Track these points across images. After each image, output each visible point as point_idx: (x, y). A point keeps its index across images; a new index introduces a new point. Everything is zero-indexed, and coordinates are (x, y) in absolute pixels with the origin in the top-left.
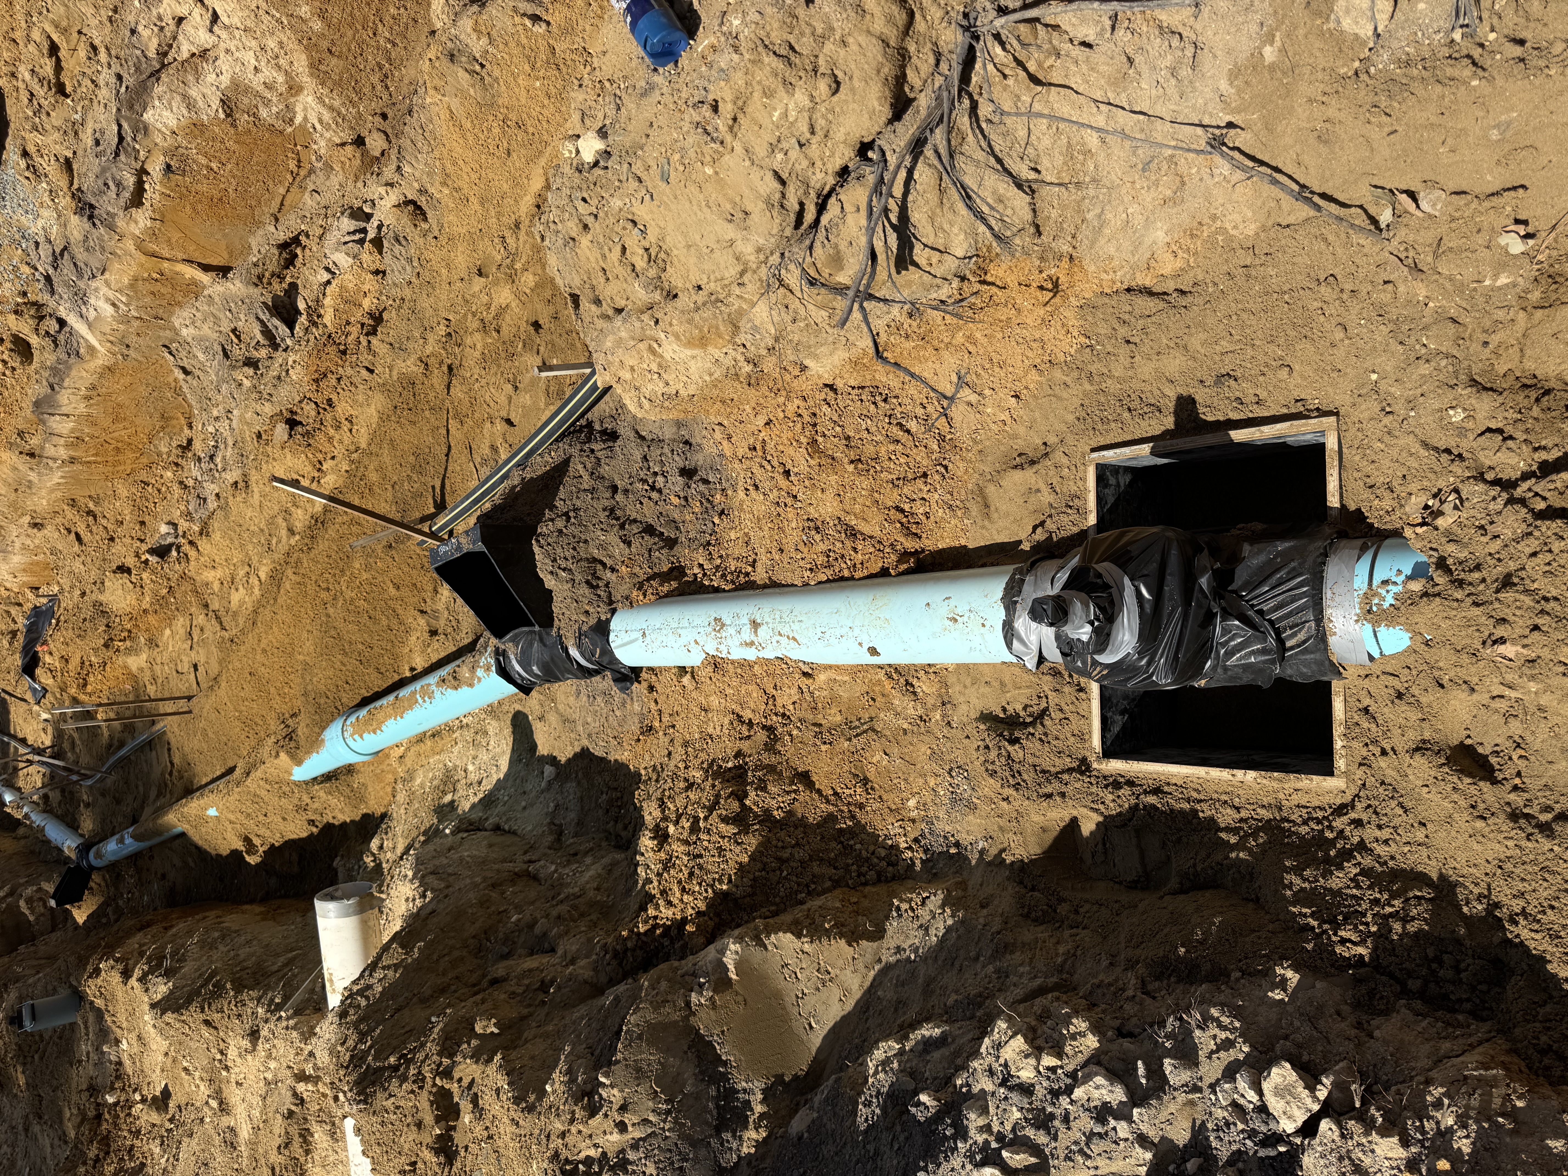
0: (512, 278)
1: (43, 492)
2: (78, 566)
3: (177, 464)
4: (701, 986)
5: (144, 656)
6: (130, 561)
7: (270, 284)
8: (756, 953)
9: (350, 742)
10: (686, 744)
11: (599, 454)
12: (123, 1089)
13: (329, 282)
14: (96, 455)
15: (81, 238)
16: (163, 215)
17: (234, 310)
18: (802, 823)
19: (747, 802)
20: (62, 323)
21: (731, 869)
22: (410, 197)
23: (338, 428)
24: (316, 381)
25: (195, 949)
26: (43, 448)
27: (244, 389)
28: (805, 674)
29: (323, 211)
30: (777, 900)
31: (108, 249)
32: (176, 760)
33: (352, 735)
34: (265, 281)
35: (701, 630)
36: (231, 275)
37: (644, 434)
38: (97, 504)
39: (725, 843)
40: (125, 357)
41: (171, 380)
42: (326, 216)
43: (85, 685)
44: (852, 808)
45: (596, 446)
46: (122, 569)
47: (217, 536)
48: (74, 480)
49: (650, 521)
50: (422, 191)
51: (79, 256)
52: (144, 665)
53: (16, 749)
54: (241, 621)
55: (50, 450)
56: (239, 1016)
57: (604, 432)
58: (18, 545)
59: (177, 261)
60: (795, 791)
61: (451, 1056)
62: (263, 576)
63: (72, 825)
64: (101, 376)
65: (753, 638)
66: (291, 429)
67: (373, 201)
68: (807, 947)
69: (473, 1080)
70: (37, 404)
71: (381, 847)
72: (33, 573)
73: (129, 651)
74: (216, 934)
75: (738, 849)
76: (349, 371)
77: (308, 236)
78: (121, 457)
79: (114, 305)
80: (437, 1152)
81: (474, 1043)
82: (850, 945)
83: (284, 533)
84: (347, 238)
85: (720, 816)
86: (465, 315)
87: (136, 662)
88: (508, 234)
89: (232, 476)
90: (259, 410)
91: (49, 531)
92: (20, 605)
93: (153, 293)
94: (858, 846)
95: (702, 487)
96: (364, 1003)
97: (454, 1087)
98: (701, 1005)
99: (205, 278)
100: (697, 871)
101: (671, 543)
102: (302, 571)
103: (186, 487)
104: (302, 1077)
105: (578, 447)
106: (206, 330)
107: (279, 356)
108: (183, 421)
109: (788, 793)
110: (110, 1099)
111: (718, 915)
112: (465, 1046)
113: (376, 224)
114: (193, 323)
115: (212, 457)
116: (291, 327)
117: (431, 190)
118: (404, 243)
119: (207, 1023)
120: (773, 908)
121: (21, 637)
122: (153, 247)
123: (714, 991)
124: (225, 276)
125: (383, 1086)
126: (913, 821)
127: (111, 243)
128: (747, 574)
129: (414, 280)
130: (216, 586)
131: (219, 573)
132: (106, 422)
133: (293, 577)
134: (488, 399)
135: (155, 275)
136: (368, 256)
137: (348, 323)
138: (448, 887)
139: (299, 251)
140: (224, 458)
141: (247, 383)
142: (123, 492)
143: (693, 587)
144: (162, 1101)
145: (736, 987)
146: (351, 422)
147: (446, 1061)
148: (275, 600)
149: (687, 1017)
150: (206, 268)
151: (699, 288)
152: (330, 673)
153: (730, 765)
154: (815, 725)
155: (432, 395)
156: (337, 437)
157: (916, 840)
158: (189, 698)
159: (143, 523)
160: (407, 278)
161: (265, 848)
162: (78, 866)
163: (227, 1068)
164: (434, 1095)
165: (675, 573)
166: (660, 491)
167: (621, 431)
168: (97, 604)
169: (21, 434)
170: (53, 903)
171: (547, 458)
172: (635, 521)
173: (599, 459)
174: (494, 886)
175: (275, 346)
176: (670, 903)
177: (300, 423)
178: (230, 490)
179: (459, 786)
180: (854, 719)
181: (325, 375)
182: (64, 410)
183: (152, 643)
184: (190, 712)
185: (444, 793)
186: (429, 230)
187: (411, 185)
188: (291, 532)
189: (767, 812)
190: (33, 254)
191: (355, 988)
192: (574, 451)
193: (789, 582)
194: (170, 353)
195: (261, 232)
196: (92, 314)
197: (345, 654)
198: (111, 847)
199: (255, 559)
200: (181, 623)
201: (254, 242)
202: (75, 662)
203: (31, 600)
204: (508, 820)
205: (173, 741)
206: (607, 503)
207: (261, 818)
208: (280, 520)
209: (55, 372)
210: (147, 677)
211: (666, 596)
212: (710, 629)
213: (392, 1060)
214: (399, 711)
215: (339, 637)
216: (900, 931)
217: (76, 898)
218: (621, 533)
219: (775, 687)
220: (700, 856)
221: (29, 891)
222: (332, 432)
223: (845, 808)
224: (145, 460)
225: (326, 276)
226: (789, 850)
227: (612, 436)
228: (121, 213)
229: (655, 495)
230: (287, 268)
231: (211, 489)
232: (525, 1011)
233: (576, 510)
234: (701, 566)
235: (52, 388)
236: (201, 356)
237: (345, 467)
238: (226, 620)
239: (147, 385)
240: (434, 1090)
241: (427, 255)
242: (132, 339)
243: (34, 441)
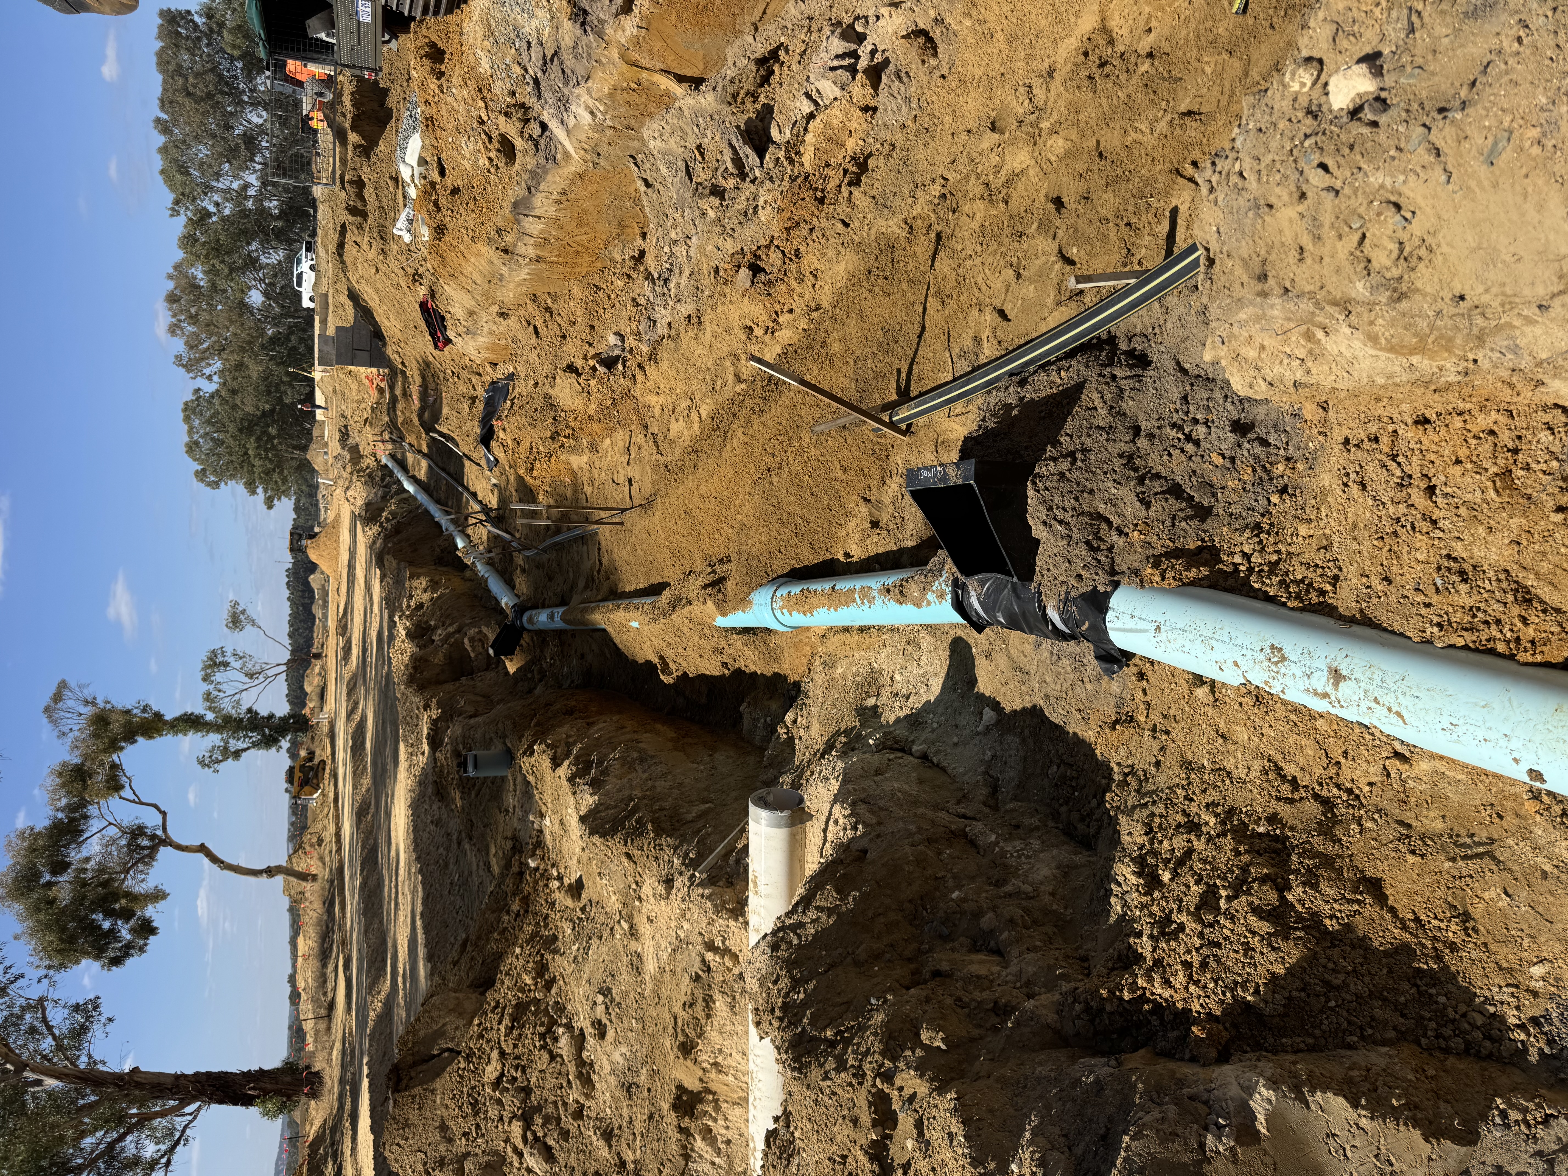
0: (1033, 140)
1: (512, 286)
2: (533, 357)
3: (629, 276)
4: (1220, 1127)
5: (585, 458)
6: (579, 363)
7: (743, 103)
8: (1294, 1109)
9: (779, 614)
10: (1188, 765)
11: (1123, 383)
12: (543, 859)
13: (811, 116)
14: (559, 256)
15: (571, 44)
16: (649, 23)
17: (702, 125)
18: (1363, 943)
19: (1290, 897)
20: (544, 127)
21: (1260, 976)
22: (921, 26)
23: (801, 281)
24: (788, 230)
25: (617, 765)
26: (515, 245)
27: (708, 220)
28: (1398, 755)
29: (806, 23)
30: (1317, 1032)
31: (594, 57)
32: (605, 562)
33: (781, 608)
34: (739, 99)
35: (1249, 654)
36: (702, 88)
37: (1187, 366)
38: (554, 301)
39: (1255, 942)
40: (595, 164)
41: (632, 189)
42: (809, 31)
43: (532, 469)
44: (1439, 946)
45: (1119, 372)
46: (571, 368)
47: (664, 365)
48: (537, 276)
49: (1178, 479)
50: (938, 21)
51: (567, 63)
52: (584, 466)
53: (468, 501)
54: (678, 452)
55: (521, 249)
56: (657, 859)
57: (1130, 353)
58: (486, 329)
59: (654, 71)
60: (1358, 902)
61: (894, 1059)
62: (704, 415)
63: (510, 584)
64: (572, 182)
65: (1329, 689)
66: (754, 276)
67: (866, 18)
68: (1364, 1122)
69: (915, 1093)
70: (515, 205)
71: (795, 722)
72: (493, 351)
73: (573, 450)
74: (635, 755)
75: (1272, 956)
76: (824, 223)
77: (787, 51)
78: (579, 260)
79: (592, 113)
80: (873, 1158)
81: (919, 1052)
82: (1427, 1140)
83: (731, 377)
84: (836, 63)
85: (1251, 904)
86: (967, 177)
87: (578, 461)
88: (1036, 82)
89: (687, 308)
90: (720, 245)
91: (512, 321)
92: (480, 374)
93: (628, 103)
94: (1442, 999)
95: (1258, 449)
96: (795, 941)
97: (894, 1095)
98: (1218, 1152)
99: (678, 90)
100: (1213, 964)
101: (1203, 513)
102: (751, 432)
103: (638, 305)
104: (710, 946)
105: (1097, 370)
106: (673, 144)
107: (747, 189)
108: (637, 231)
109: (1350, 902)
110: (532, 864)
111: (1235, 1026)
112: (910, 1053)
113: (869, 48)
114: (661, 135)
115: (666, 281)
116: (761, 157)
117: (949, 19)
118: (905, 80)
119: (629, 856)
120: (1310, 1041)
121: (480, 406)
122: (635, 56)
123: (1236, 1140)
124: (697, 88)
125: (818, 1060)
126: (1535, 994)
127: (597, 52)
128: (1322, 593)
129: (909, 123)
130: (657, 411)
131: (662, 400)
132: (571, 226)
133: (742, 436)
134: (980, 281)
135: (633, 86)
136: (860, 90)
137: (828, 165)
138: (880, 823)
139: (776, 68)
140: (678, 285)
141: (711, 214)
142: (577, 292)
143: (1231, 582)
144: (576, 889)
145: (1265, 1145)
146: (815, 276)
147: (888, 1064)
148: (720, 452)
149: (1199, 1163)
150: (681, 79)
151: (1462, 298)
152: (766, 539)
153: (1261, 830)
154: (1401, 823)
155: (913, 264)
156: (799, 290)
157: (1534, 1020)
158: (623, 510)
159: (592, 327)
160: (901, 120)
161: (679, 673)
162: (513, 625)
163: (640, 899)
164: (873, 1095)
165: (1205, 555)
166: (1197, 443)
167: (1154, 356)
168: (547, 397)
169: (499, 231)
170: (491, 651)
171: (1054, 377)
172: (1158, 476)
173: (1121, 390)
174: (929, 841)
175: (743, 176)
176: (1167, 983)
177: (764, 270)
178: (683, 324)
179: (883, 691)
180: (1463, 832)
181: (798, 224)
182: (537, 212)
183: (593, 448)
184: (622, 524)
185: (868, 695)
186: (937, 67)
187: (926, 12)
188: (738, 379)
189: (1315, 917)
190: (525, 54)
191: (788, 922)
192: (1091, 374)
193: (1397, 628)
194: (636, 164)
195: (738, 42)
196: (572, 122)
197: (783, 524)
198: (542, 618)
199: (698, 396)
200: (621, 437)
201: (730, 53)
202: (525, 446)
203: (491, 375)
204: (938, 752)
205: (603, 543)
206: (1124, 448)
207: (681, 650)
208: (727, 363)
209: (534, 175)
210: (585, 479)
211: (1192, 584)
212: (1262, 657)
213: (829, 1033)
214: (835, 600)
215: (779, 506)
216: (1503, 1145)
217: (510, 652)
218: (1139, 489)
219: (1345, 754)
220: (1218, 945)
221: (472, 631)
222: (794, 284)
223: (1429, 944)
224: (599, 265)
225: (807, 107)
226: (1342, 977)
227: (1142, 361)
228: (611, 21)
229: (1190, 448)
230: (761, 85)
231: (663, 316)
232: (976, 1032)
233: (1085, 451)
234: (1247, 557)
235: (530, 192)
236: (664, 171)
237: (803, 325)
238: (664, 447)
239: (611, 193)
240: (873, 1090)
241: (930, 96)
242: (604, 148)
243: (509, 239)
